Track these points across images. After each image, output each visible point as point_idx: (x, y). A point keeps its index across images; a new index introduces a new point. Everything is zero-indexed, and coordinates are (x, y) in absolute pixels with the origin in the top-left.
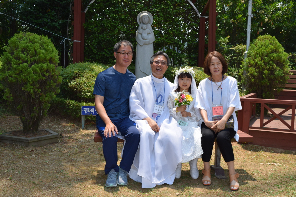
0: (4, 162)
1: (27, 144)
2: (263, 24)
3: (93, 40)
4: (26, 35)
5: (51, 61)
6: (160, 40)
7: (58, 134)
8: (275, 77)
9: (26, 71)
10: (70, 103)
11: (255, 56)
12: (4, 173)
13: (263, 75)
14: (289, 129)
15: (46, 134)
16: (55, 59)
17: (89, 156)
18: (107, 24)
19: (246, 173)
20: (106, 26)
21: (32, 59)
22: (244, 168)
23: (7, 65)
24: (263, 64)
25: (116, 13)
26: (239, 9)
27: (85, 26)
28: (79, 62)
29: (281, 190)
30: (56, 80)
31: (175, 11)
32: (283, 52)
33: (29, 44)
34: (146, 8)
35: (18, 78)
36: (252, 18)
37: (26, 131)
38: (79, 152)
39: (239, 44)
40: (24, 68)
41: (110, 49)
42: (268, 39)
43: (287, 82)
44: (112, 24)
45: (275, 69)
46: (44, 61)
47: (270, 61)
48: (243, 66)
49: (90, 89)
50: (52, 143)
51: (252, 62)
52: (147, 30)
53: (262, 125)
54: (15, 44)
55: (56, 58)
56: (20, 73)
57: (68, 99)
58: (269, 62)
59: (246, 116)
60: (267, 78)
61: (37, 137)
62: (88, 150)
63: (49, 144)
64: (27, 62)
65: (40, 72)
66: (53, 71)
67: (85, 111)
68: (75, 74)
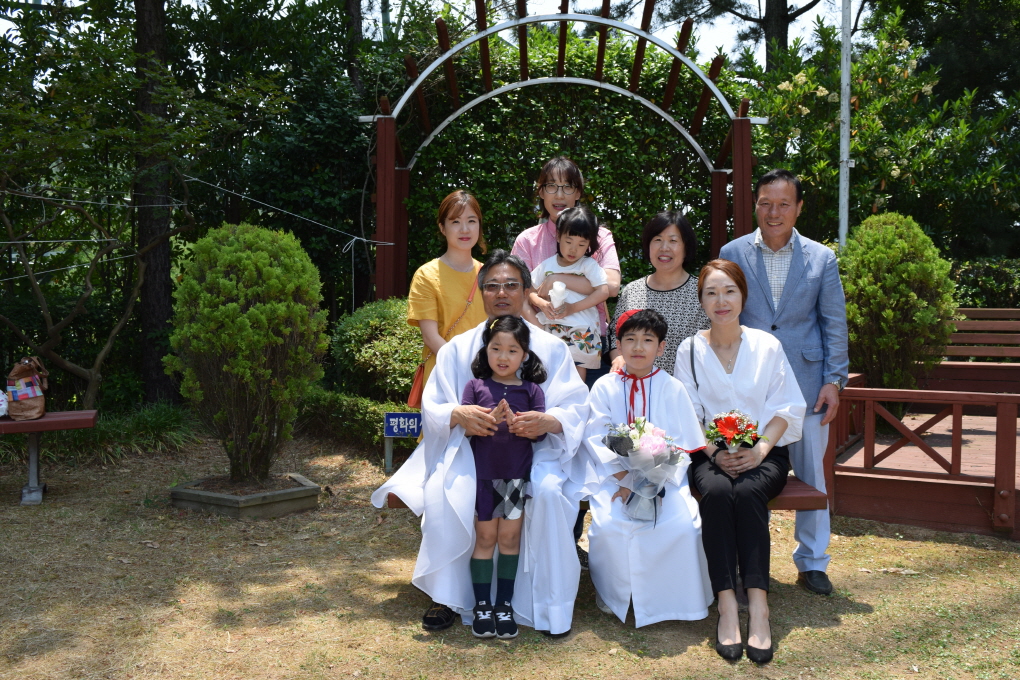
1: (235, 511)
2: (887, 184)
4: (237, 232)
5: (298, 295)
7: (318, 486)
8: (916, 328)
9: (233, 322)
10: (357, 405)
11: (859, 271)
13: (882, 324)
14: (944, 471)
16: (311, 292)
21: (249, 292)
24: (880, 292)
25: (489, 168)
26: (819, 146)
27: (410, 205)
28: (388, 298)
30: (313, 344)
31: (644, 156)
32: (934, 259)
33: (244, 255)
35: (214, 340)
37: (237, 478)
40: (227, 317)
42: (892, 223)
43: (950, 341)
45: (914, 306)
46: (280, 296)
47: (899, 284)
49: (407, 368)
50: (302, 511)
51: (851, 287)
53: (871, 461)
54: (209, 255)
55: (314, 289)
56: (219, 328)
57: (352, 394)
58: (895, 287)
60: (891, 332)
61: (263, 494)
63: (294, 512)
64: (235, 300)
65: (269, 323)
66: (302, 321)
67: (393, 427)
68: (372, 329)
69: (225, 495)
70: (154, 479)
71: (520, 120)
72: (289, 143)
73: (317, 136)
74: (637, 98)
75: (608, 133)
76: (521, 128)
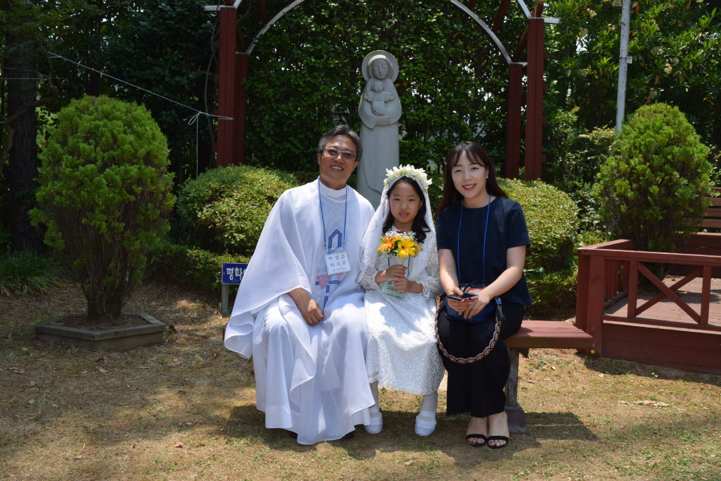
0: (33, 383)
1: (91, 344)
2: (660, 79)
3: (265, 115)
4: (96, 103)
5: (149, 159)
6: (418, 116)
7: (163, 324)
8: (677, 202)
9: (91, 181)
10: (198, 256)
11: (631, 152)
12: (27, 406)
13: (649, 198)
14: (695, 323)
15: (137, 325)
16: (160, 157)
17: (224, 374)
18: (296, 80)
19: (579, 422)
20: (295, 84)
22: (576, 412)
24: (649, 170)
25: (318, 55)
26: (603, 45)
27: (248, 85)
28: (228, 166)
29: (652, 464)
30: (161, 202)
31: (452, 49)
32: (695, 144)
33: (101, 123)
34: (386, 44)
35: (75, 196)
36: (629, 65)
37: (93, 316)
38: (204, 366)
39: (600, 126)
40: (86, 176)
41: (302, 136)
42: (661, 112)
43: (706, 214)
44: (308, 79)
45: (677, 184)
46: (133, 159)
47: (664, 164)
48: (603, 176)
49: (243, 226)
50: (149, 345)
51: (623, 166)
52: (384, 92)
53: (634, 312)
54: (71, 122)
55: (162, 154)
56: (79, 185)
57: (194, 247)
58: (661, 167)
59: (596, 292)
60: (656, 205)
61: (115, 329)
62: (226, 361)
63: (142, 346)
64: (94, 161)
65: (123, 183)
66: (152, 182)
67: (229, 275)
68: (213, 191)
69: (83, 330)
70: (21, 317)
71: (345, 14)
72: (143, 27)
73: (168, 22)
75: (423, 28)
76: (346, 21)
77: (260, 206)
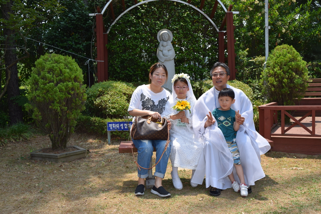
0: (35, 177)
1: (56, 159)
2: (281, 35)
3: (116, 59)
4: (51, 56)
5: (76, 79)
6: (181, 56)
7: (85, 149)
8: (295, 85)
9: (52, 90)
10: (96, 120)
11: (274, 66)
12: (35, 187)
13: (283, 84)
14: (310, 134)
15: (74, 150)
17: (115, 168)
19: (269, 178)
20: (128, 45)
21: (58, 78)
23: (35, 86)
24: (282, 73)
25: (137, 32)
26: (256, 22)
27: (108, 47)
28: (104, 81)
29: (304, 192)
30: (81, 98)
31: (194, 27)
32: (301, 61)
33: (55, 65)
34: (166, 26)
35: (45, 97)
36: (269, 29)
37: (55, 147)
38: (106, 166)
39: (258, 56)
40: (50, 88)
41: (133, 67)
42: (285, 48)
43: (307, 90)
44: (134, 43)
45: (295, 77)
46: (69, 80)
47: (289, 70)
48: (263, 76)
49: (114, 106)
50: (80, 159)
51: (271, 72)
52: (167, 46)
53: (284, 132)
54: (42, 65)
55: (81, 77)
56: (47, 92)
57: (93, 116)
58: (287, 71)
59: (267, 124)
60: (286, 87)
61: (65, 153)
62: (115, 163)
63: (77, 159)
64: (53, 82)
65: (66, 90)
66: (78, 89)
67: (110, 127)
68: (100, 92)
69: (52, 154)
71: (148, 14)
72: (62, 24)
73: (73, 22)
74: (191, 5)
75: (181, 18)
76: (148, 18)
77: (121, 97)
